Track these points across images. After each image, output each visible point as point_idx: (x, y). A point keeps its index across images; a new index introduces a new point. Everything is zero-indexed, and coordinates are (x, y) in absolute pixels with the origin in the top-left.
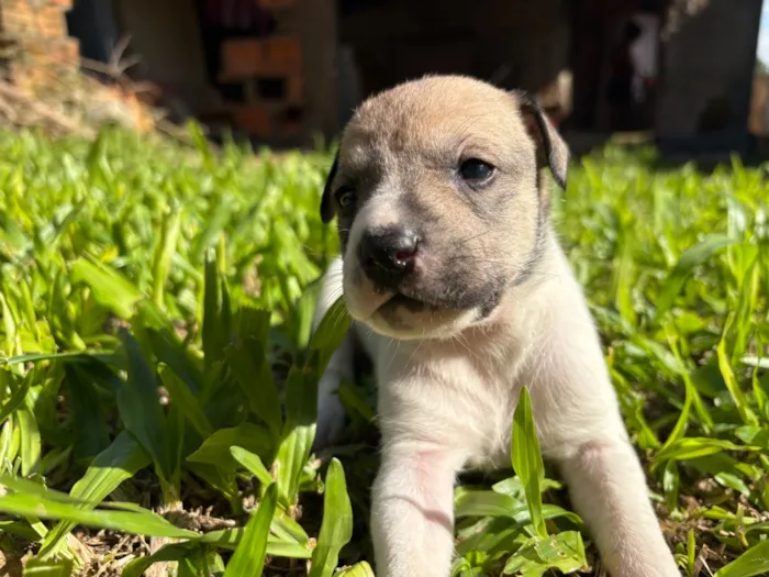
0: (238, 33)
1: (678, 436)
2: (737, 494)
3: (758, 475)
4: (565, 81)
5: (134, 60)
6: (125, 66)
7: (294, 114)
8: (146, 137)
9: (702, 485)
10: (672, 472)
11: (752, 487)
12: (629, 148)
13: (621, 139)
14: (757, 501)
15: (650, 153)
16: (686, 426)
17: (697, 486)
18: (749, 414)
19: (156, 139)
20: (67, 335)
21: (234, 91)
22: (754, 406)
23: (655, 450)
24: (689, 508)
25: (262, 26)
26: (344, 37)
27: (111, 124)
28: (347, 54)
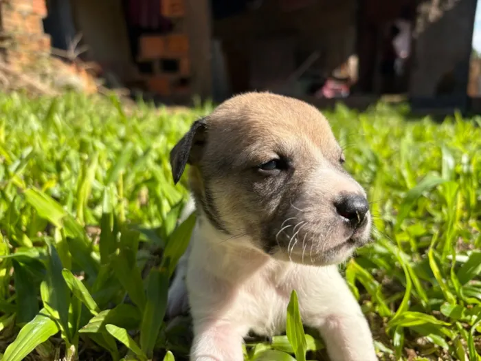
0: (150, 31)
1: (403, 310)
2: (441, 348)
3: (454, 336)
4: (353, 62)
5: (84, 49)
6: (78, 53)
7: (184, 82)
8: (90, 97)
9: (420, 341)
10: (399, 333)
11: (451, 343)
12: (392, 105)
13: (387, 99)
14: (453, 353)
15: (405, 108)
16: (409, 302)
17: (416, 342)
18: (449, 295)
19: (97, 98)
20: (20, 237)
21: (146, 67)
22: (452, 290)
23: (389, 318)
24: (410, 358)
25: (164, 27)
26: (216, 33)
27: (69, 88)
28: (217, 45)
